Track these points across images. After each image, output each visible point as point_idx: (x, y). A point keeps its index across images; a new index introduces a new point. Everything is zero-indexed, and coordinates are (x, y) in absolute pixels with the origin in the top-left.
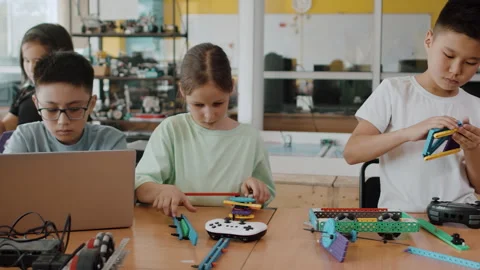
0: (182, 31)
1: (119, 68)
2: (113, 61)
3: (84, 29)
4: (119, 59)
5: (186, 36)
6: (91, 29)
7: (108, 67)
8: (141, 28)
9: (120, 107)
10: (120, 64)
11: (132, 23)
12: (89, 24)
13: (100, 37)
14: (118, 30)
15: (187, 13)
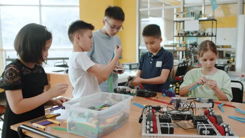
0: (214, 35)
1: (190, 48)
2: (188, 45)
3: (178, 34)
4: (190, 44)
5: (215, 36)
6: (181, 34)
7: (187, 48)
8: (199, 34)
9: (190, 62)
10: (191, 46)
11: (196, 32)
12: (180, 32)
13: (183, 37)
14: (191, 35)
15: (216, 28)
